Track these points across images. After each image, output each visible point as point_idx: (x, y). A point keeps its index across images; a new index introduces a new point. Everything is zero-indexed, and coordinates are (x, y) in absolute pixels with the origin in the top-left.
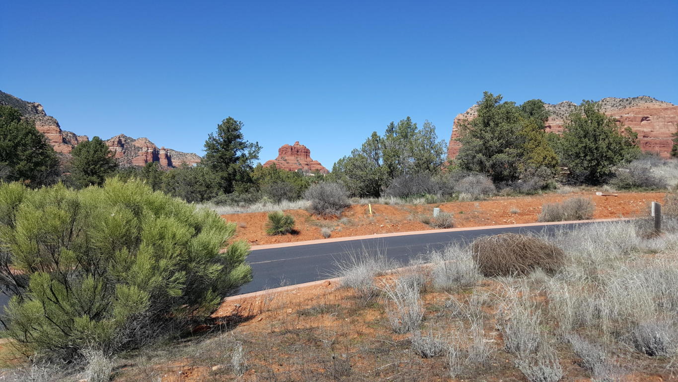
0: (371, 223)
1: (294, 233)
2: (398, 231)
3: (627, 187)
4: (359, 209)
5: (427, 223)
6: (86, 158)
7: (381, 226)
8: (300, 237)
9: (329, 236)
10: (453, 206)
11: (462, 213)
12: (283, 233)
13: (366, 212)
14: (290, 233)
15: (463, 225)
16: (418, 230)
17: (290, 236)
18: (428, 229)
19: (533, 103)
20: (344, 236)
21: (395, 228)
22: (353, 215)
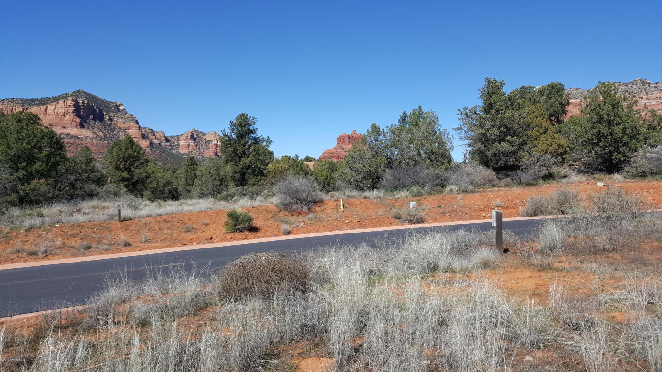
0: (336, 219)
1: (254, 229)
2: (363, 227)
3: (643, 175)
4: (331, 204)
5: (398, 217)
6: (117, 156)
7: (346, 222)
8: (259, 234)
9: (289, 233)
10: (435, 200)
11: (440, 207)
12: (241, 230)
13: (337, 207)
14: (248, 230)
15: (436, 220)
16: (384, 226)
17: (247, 233)
18: (396, 225)
19: (552, 87)
20: (305, 233)
21: (361, 224)
22: (323, 210)
